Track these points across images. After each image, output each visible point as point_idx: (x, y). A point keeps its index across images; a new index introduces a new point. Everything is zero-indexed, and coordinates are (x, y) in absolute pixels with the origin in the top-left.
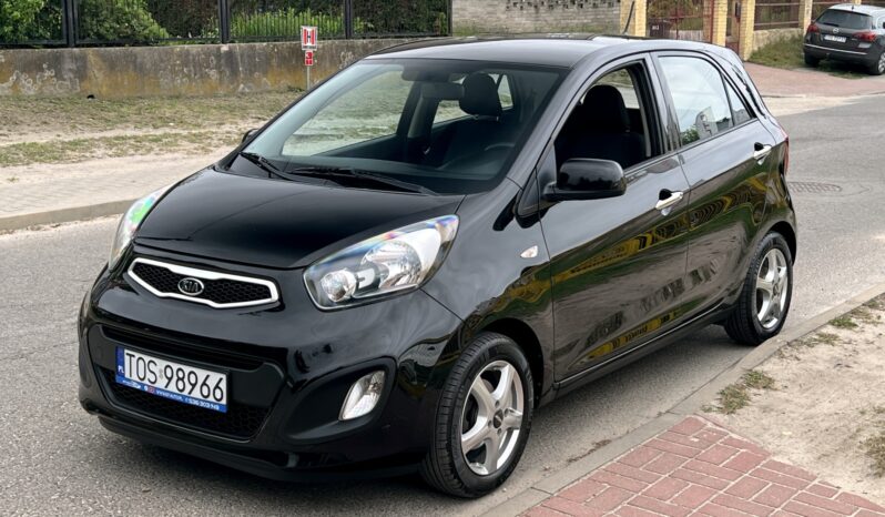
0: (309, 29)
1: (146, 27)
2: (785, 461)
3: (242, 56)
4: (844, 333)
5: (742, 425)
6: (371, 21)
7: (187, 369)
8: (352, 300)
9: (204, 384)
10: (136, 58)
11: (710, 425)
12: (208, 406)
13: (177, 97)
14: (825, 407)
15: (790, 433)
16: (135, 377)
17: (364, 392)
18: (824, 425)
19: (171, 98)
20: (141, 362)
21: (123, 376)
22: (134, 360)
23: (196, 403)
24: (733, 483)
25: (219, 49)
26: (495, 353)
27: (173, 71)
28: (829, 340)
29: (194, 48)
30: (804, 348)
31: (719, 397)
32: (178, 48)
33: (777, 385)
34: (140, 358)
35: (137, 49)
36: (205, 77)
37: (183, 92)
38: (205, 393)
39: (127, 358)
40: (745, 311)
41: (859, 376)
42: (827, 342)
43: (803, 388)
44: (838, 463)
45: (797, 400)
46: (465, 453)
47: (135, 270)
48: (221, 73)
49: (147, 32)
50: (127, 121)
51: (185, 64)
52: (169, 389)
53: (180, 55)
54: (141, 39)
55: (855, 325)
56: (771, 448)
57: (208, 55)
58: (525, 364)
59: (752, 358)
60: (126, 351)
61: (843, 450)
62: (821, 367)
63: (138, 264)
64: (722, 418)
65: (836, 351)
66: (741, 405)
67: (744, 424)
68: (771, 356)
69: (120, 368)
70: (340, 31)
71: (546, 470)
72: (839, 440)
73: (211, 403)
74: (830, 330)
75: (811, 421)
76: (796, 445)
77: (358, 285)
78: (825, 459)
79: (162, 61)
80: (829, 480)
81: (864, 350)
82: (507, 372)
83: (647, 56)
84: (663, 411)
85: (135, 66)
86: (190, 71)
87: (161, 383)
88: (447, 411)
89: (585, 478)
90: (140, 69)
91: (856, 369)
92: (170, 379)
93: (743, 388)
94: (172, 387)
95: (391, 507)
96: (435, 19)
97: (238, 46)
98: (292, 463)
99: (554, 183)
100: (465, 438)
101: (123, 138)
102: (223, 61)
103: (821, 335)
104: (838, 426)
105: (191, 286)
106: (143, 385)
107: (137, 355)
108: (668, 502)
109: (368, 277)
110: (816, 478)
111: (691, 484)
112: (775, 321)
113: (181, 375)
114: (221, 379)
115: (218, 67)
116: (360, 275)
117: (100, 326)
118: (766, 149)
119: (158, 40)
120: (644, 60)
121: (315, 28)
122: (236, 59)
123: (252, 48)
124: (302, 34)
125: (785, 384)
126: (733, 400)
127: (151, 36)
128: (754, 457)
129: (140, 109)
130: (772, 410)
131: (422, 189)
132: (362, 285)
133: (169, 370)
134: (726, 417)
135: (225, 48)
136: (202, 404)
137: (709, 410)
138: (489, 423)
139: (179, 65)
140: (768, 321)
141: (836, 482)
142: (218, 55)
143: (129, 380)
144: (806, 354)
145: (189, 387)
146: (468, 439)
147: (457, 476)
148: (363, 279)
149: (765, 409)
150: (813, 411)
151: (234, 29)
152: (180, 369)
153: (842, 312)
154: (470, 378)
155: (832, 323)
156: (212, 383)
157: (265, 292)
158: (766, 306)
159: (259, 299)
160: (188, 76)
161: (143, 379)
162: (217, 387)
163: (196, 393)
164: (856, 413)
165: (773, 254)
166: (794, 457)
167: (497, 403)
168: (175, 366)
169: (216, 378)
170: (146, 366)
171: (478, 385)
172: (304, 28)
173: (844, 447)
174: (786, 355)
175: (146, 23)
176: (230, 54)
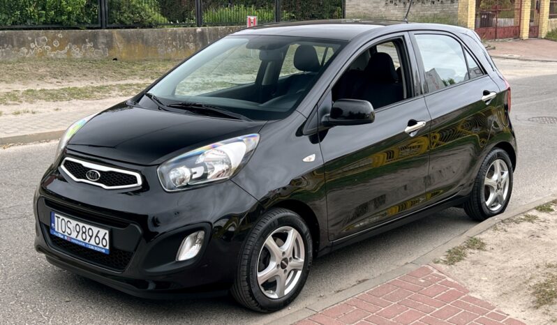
0: (252, 18)
1: (150, 17)
2: (477, 296)
3: (210, 34)
4: (542, 215)
5: (457, 272)
6: (294, 13)
7: (88, 227)
8: (187, 186)
9: (97, 236)
10: (144, 36)
11: (435, 272)
12: (99, 250)
13: (169, 60)
14: (516, 262)
15: (486, 278)
16: (60, 231)
17: (194, 244)
18: (509, 274)
19: (165, 60)
20: (63, 221)
21: (54, 230)
22: (60, 220)
23: (92, 248)
24: (437, 309)
25: (195, 30)
26: (283, 222)
27: (166, 44)
28: (531, 219)
29: (180, 30)
30: (512, 224)
31: (447, 254)
32: (170, 29)
33: (488, 247)
34: (63, 219)
35: (144, 30)
36: (186, 47)
37: (172, 57)
38: (97, 242)
39: (56, 218)
40: (476, 200)
41: (543, 243)
42: (529, 221)
43: (504, 250)
44: (512, 299)
45: (496, 258)
46: (260, 284)
47: (65, 165)
48: (196, 45)
49: (150, 19)
50: (135, 75)
51: (174, 39)
52: (78, 238)
53: (171, 34)
54: (147, 24)
55: (552, 210)
56: (471, 288)
57: (188, 34)
58: (305, 229)
59: (475, 230)
60: (56, 215)
61: (517, 291)
62: (520, 237)
63: (67, 161)
64: (444, 267)
65: (533, 227)
66: (459, 259)
67: (457, 273)
68: (488, 229)
69: (53, 225)
70: (273, 19)
71: (321, 296)
72: (517, 284)
73: (100, 248)
74: (535, 213)
75: (502, 272)
76: (489, 287)
77: (191, 176)
78: (504, 296)
79: (159, 37)
80: (502, 310)
81: (553, 227)
82: (292, 234)
83: (406, 34)
84: (409, 262)
85: (143, 40)
86: (177, 44)
87: (74, 235)
88: (247, 257)
89: (343, 303)
90: (145, 42)
91: (543, 238)
92: (78, 232)
93: (464, 248)
94: (80, 238)
95: (214, 317)
96: (334, 11)
97: (207, 28)
98: (151, 287)
99: (329, 115)
100: (259, 275)
101: (130, 85)
102: (198, 38)
103: (527, 216)
104: (518, 275)
105: (93, 174)
106: (64, 236)
107: (62, 217)
108: (391, 320)
109: (199, 172)
110: (494, 308)
111: (410, 309)
112: (499, 206)
113: (84, 230)
114: (106, 233)
115: (194, 42)
116: (194, 170)
117: (43, 199)
118: (492, 95)
119: (157, 25)
120: (403, 36)
121: (256, 17)
122: (206, 36)
123: (217, 30)
124: (248, 21)
125: (492, 247)
126: (455, 256)
127: (153, 22)
128: (457, 294)
129: (145, 67)
130: (479, 263)
131: (242, 117)
132: (194, 177)
133: (78, 227)
134: (448, 267)
135: (199, 30)
136: (96, 249)
137: (438, 262)
138: (278, 266)
139: (170, 40)
140: (494, 206)
141: (506, 311)
142: (195, 34)
143: (57, 232)
144: (512, 228)
145: (88, 238)
146: (262, 276)
147: (254, 298)
148: (195, 173)
149: (474, 263)
150: (506, 264)
151: (205, 17)
152: (84, 227)
153: (546, 202)
154: (264, 236)
155: (537, 208)
156: (101, 236)
157: (134, 180)
158: (492, 196)
159: (131, 184)
160: (176, 47)
161: (64, 232)
162: (104, 238)
163: (92, 242)
164: (534, 267)
165: (497, 163)
166: (484, 294)
167: (284, 253)
168: (81, 225)
169: (103, 233)
170: (66, 224)
171: (270, 242)
172: (249, 17)
173: (518, 289)
174: (499, 228)
175: (150, 14)
176: (202, 33)
